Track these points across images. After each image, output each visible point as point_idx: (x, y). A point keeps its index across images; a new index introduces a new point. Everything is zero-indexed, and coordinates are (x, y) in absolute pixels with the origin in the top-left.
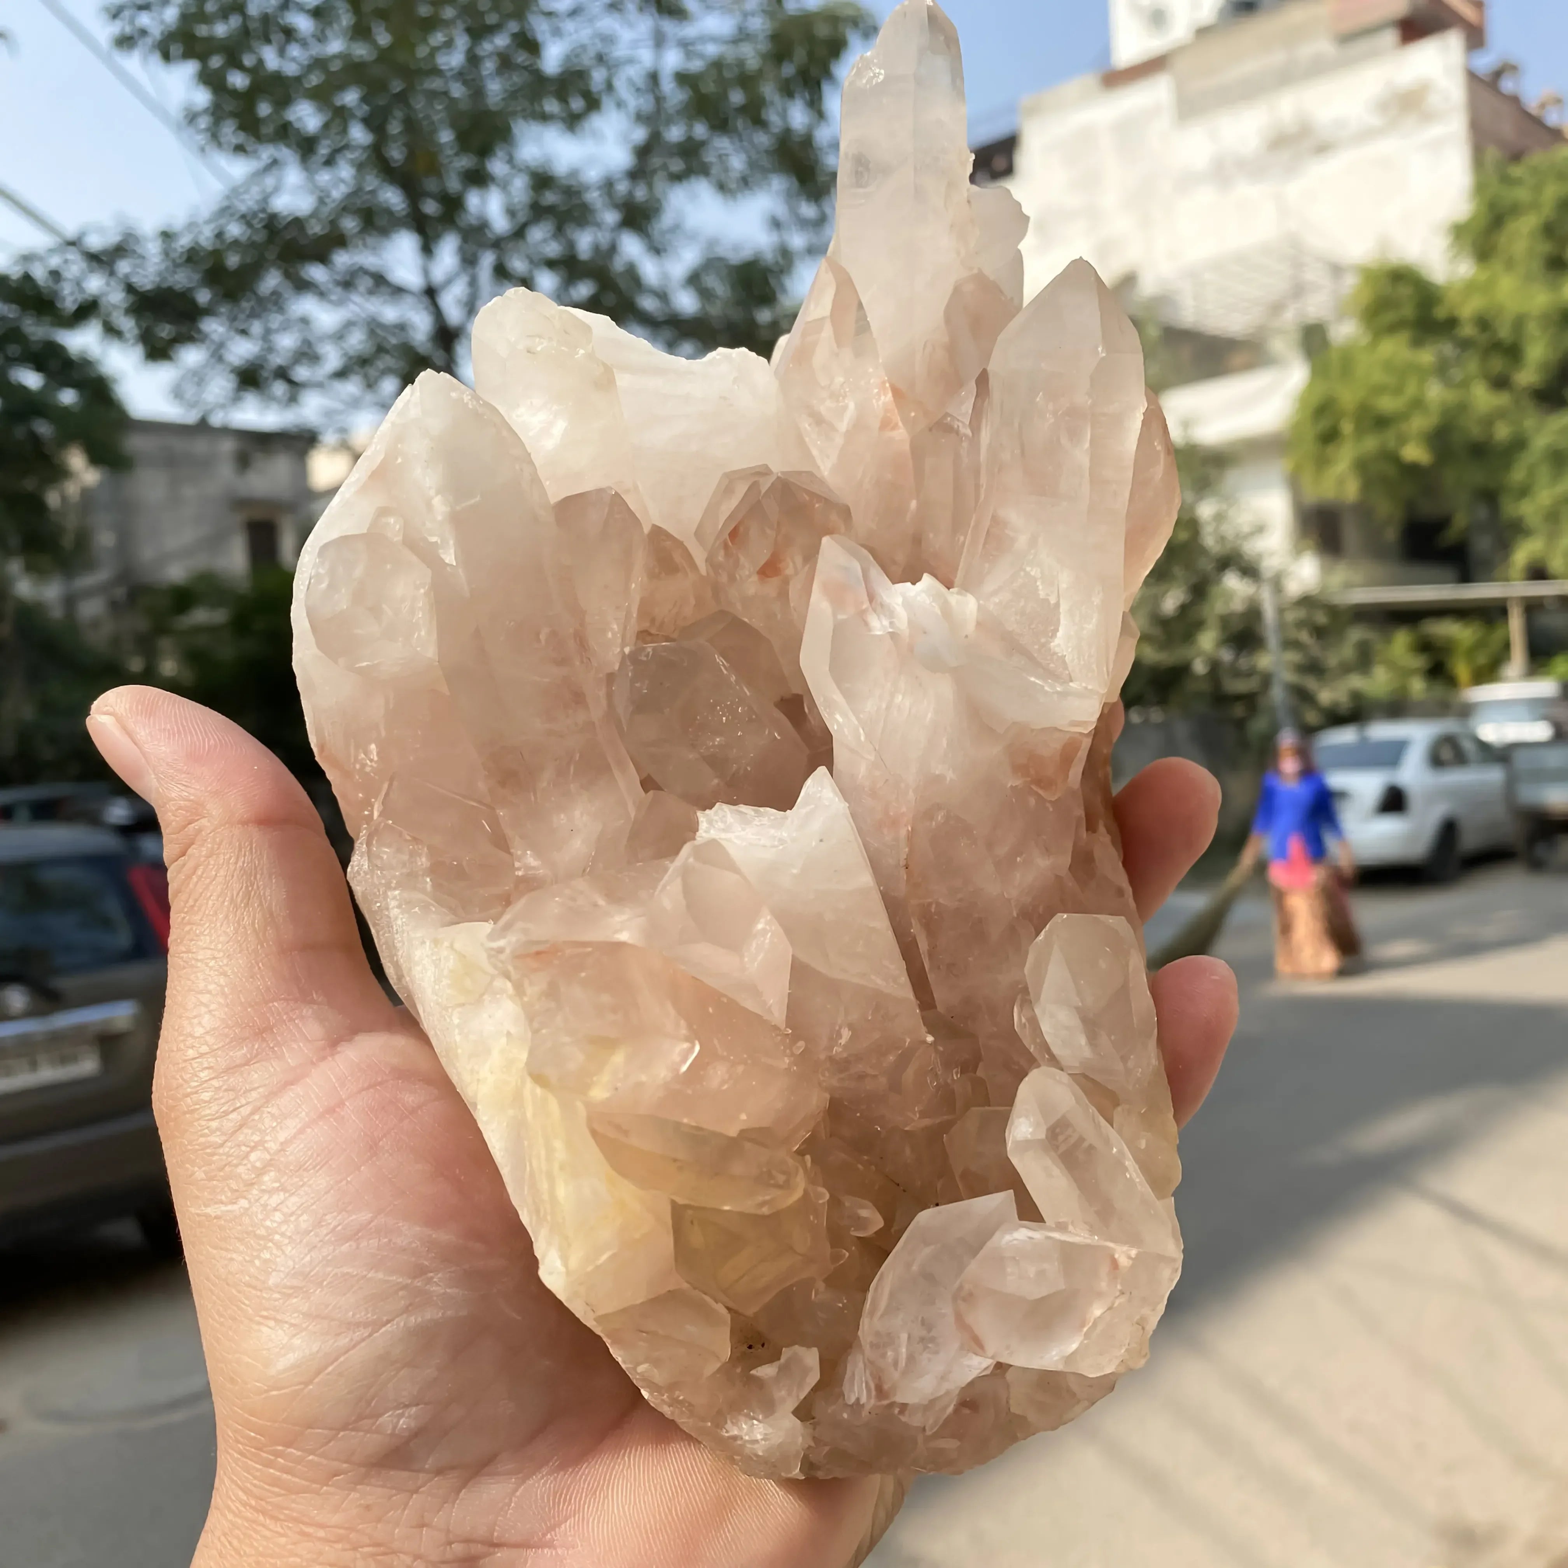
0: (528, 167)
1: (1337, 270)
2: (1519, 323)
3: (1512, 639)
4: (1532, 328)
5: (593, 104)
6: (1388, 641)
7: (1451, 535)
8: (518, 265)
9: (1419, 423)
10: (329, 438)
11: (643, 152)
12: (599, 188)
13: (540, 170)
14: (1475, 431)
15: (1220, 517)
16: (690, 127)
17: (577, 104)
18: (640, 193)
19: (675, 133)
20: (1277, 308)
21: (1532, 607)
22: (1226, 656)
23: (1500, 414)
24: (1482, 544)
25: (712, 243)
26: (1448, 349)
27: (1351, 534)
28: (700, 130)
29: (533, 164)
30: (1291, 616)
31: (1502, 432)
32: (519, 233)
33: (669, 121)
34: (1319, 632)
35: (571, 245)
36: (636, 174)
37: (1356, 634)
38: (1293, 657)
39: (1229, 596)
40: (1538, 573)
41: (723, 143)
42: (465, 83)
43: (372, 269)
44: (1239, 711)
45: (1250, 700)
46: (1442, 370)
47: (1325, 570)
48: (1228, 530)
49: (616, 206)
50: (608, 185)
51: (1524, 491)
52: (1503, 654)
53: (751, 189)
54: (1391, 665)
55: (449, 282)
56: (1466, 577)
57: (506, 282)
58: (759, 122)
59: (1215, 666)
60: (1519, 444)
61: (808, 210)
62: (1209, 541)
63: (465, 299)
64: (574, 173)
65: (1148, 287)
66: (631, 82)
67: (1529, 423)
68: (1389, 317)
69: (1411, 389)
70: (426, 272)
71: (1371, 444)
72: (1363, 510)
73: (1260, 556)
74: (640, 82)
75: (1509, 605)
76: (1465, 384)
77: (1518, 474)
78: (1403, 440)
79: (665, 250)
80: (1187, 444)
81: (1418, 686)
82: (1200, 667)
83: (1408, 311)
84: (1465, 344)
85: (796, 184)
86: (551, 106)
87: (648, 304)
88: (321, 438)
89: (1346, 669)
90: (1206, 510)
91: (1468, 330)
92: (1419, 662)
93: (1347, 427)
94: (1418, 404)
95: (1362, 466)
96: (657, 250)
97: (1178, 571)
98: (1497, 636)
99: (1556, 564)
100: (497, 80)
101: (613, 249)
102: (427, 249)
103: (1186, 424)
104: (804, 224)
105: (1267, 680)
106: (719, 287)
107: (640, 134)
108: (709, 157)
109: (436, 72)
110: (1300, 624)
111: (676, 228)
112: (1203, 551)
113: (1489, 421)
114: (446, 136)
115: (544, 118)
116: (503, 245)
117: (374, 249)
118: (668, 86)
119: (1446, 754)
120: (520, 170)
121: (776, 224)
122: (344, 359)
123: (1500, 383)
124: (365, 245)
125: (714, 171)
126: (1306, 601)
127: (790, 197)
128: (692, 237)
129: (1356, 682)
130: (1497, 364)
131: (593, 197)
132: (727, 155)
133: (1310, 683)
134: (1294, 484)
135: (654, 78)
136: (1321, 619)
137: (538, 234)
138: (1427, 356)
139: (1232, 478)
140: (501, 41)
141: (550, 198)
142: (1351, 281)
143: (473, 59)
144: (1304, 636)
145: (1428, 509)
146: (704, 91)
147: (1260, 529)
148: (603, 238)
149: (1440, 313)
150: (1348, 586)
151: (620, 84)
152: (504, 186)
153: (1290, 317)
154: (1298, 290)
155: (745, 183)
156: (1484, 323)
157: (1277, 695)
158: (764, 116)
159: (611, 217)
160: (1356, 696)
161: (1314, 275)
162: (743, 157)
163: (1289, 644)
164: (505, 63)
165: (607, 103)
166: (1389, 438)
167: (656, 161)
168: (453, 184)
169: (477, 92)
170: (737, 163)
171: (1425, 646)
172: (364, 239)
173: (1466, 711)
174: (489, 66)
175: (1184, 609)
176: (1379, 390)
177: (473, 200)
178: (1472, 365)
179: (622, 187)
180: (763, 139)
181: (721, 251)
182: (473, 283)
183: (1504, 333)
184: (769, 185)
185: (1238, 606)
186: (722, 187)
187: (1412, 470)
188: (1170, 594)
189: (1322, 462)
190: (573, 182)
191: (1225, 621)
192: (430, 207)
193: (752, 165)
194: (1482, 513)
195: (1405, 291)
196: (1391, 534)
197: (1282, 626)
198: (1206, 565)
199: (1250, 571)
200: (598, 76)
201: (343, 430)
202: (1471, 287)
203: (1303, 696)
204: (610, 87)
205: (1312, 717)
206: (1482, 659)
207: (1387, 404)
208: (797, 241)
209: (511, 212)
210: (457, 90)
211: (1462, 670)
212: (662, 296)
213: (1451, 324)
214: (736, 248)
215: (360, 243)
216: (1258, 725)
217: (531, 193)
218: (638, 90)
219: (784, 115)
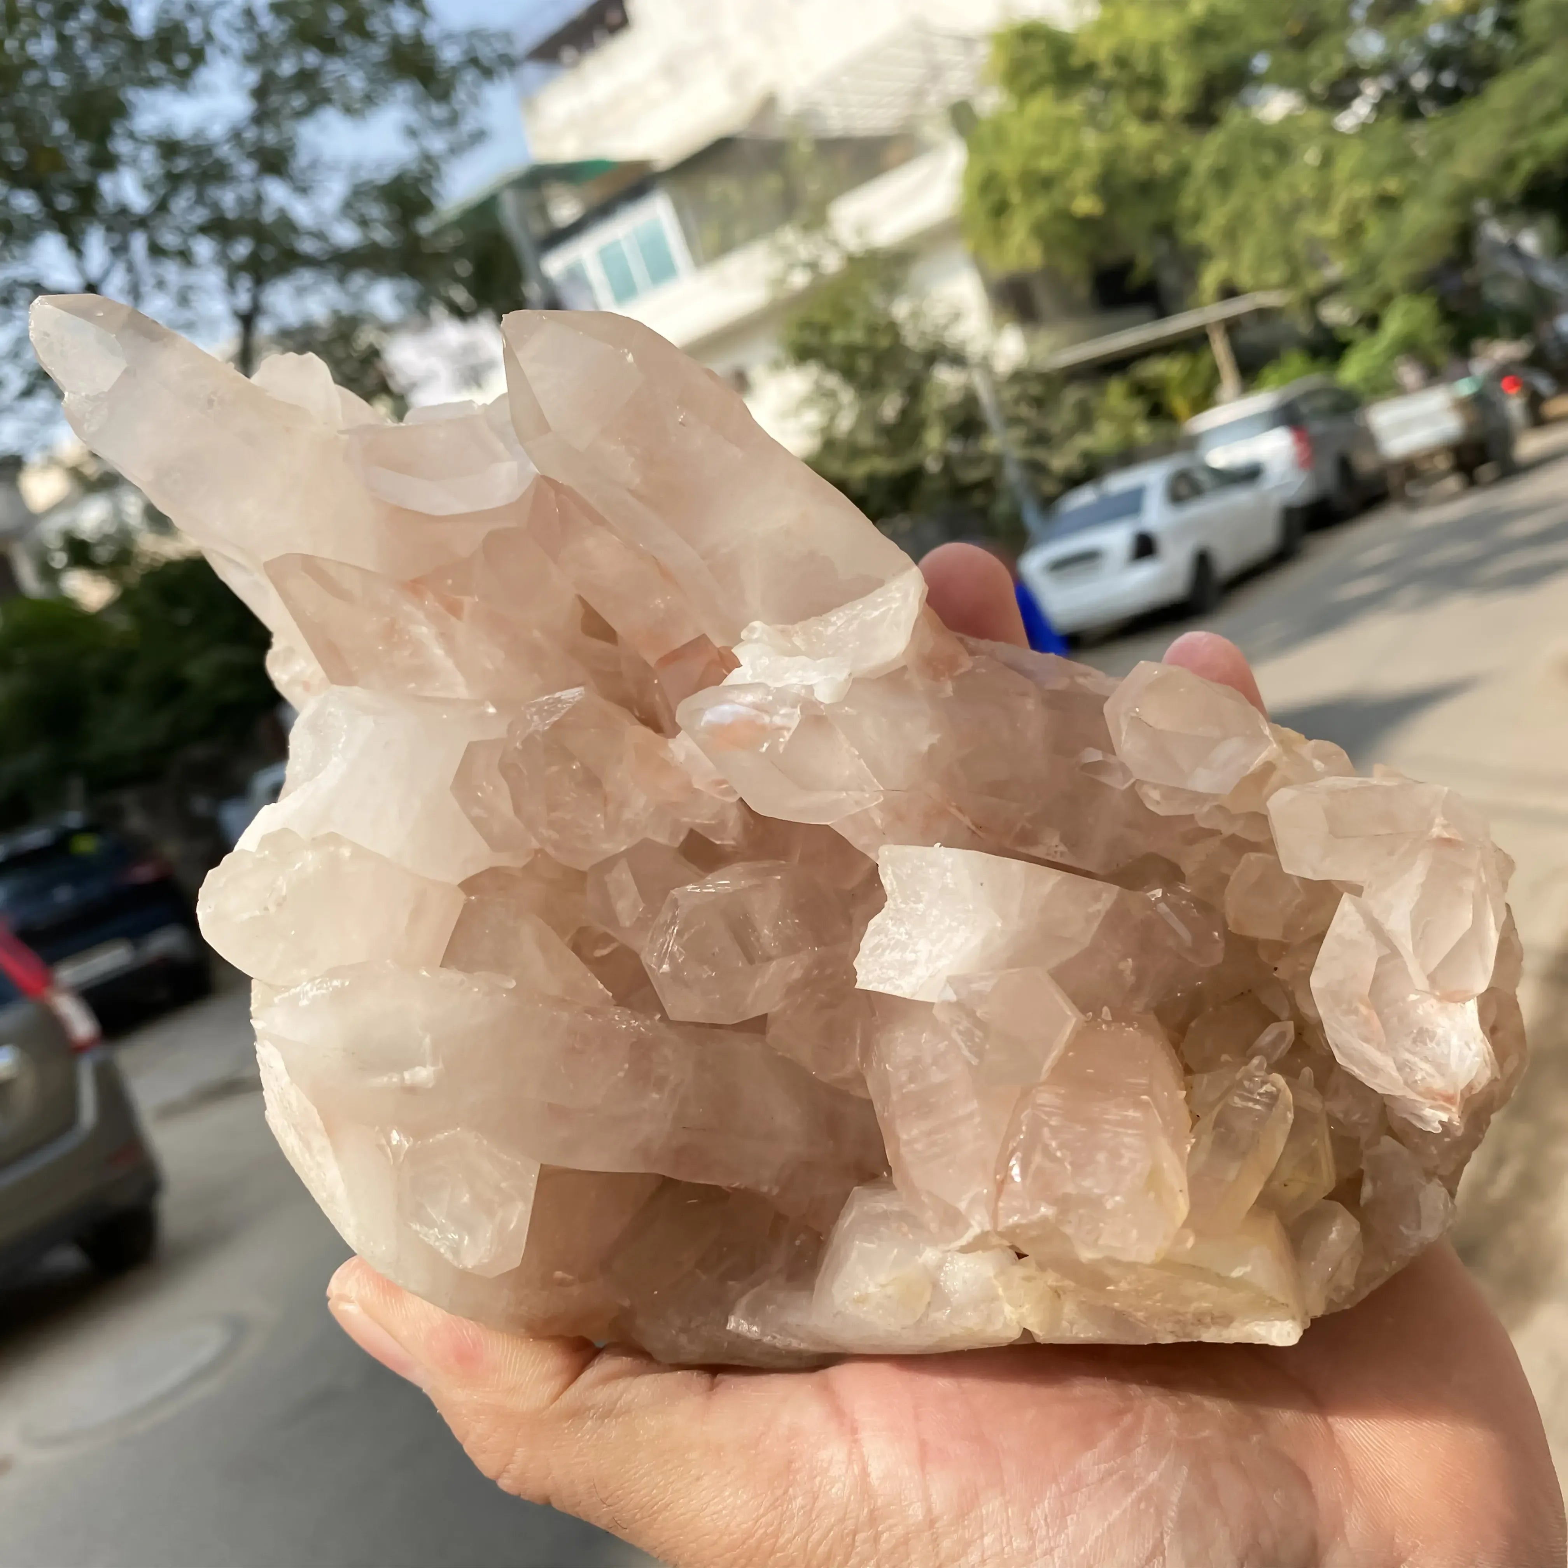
0: (150, 137)
1: (967, 42)
2: (1155, 50)
3: (1218, 363)
4: (1169, 55)
5: (198, 57)
6: (1103, 394)
7: (1138, 277)
8: (169, 239)
9: (1083, 176)
10: (35, 458)
11: (260, 93)
12: (228, 141)
13: (164, 138)
14: (1138, 171)
15: (915, 315)
16: (300, 58)
17: (182, 61)
18: (271, 137)
19: (287, 68)
20: (919, 94)
21: (1231, 326)
22: (955, 447)
23: (1157, 147)
24: (1169, 278)
25: (355, 168)
26: (1091, 95)
27: (1044, 300)
28: (312, 58)
29: (154, 133)
30: (1009, 394)
31: (1164, 164)
32: (162, 207)
33: (277, 56)
34: (1039, 403)
35: (215, 206)
36: (260, 118)
37: (1072, 395)
38: (1019, 433)
39: (944, 387)
40: (1229, 292)
41: (335, 67)
42: (65, 69)
43: (26, 280)
44: (978, 499)
45: (987, 486)
46: (1092, 117)
47: (1029, 341)
48: (927, 326)
49: (251, 155)
50: (236, 136)
51: (1197, 217)
52: (1214, 378)
53: (376, 104)
54: (1112, 417)
55: (106, 273)
56: (1162, 312)
57: (163, 259)
58: (367, 36)
59: (948, 462)
60: (1183, 171)
61: (438, 111)
62: (911, 339)
63: (127, 287)
64: (199, 133)
65: (789, 105)
66: (228, 24)
67: (1186, 150)
68: (1028, 78)
69: (1066, 144)
70: (81, 270)
71: (1041, 207)
72: (1050, 273)
73: (963, 342)
74: (240, 23)
75: (1208, 331)
76: (1115, 127)
77: (1187, 202)
78: (1071, 195)
79: (311, 187)
80: (867, 251)
81: (1142, 431)
82: (933, 466)
83: (1044, 67)
84: (1108, 87)
85: (421, 88)
86: (156, 69)
87: (307, 246)
88: (25, 459)
89: (1071, 432)
90: (901, 310)
91: (1107, 72)
92: (1136, 407)
93: (1015, 197)
94: (1077, 157)
95: (1039, 231)
96: (303, 189)
97: (890, 378)
98: (1204, 365)
99: (1244, 278)
100: (95, 55)
101: (259, 200)
102: (75, 245)
103: (860, 231)
104: (439, 125)
105: (998, 461)
106: (376, 211)
107: (252, 77)
108: (328, 82)
109: (31, 64)
110: (1017, 401)
111: (314, 165)
112: (907, 350)
113: (1147, 157)
114: (60, 127)
115: (151, 83)
116: (151, 224)
117: (25, 259)
118: (266, 21)
119: (1184, 489)
120: (144, 142)
121: (412, 133)
122: (26, 376)
123: (1150, 116)
124: (14, 257)
125: (335, 96)
126: (1018, 376)
127: (417, 103)
128: (333, 167)
129: (1084, 442)
130: (1143, 99)
131: (225, 151)
132: (344, 76)
133: (1039, 454)
134: (979, 263)
135: (249, 14)
136: (1035, 389)
137: (181, 202)
138: (1075, 107)
139: (918, 272)
140: (87, 16)
141: (182, 164)
142: (984, 51)
143: (64, 40)
144: (1024, 410)
145: (1111, 257)
146: (302, 16)
147: (956, 317)
148: (246, 190)
149: (1076, 61)
150: (1054, 349)
151: (219, 31)
152: (134, 162)
153: (934, 100)
154: (936, 72)
155: (370, 99)
156: (1121, 61)
157: (1012, 474)
158: (369, 28)
159: (247, 168)
160: (1086, 456)
161: (947, 53)
162: (360, 74)
163: (1013, 421)
164: (98, 39)
165: (211, 52)
166: (1057, 197)
167: (275, 100)
168: (82, 174)
169: (80, 74)
170: (357, 82)
171: (1140, 390)
172: (10, 251)
173: (1192, 443)
174: (82, 45)
175: (904, 413)
176: (1036, 152)
177: (106, 185)
178: (1119, 105)
179: (250, 134)
180: (377, 52)
181: (364, 175)
182: (131, 268)
183: (1142, 66)
184: (394, 96)
185: (953, 397)
186: (349, 110)
187: (1086, 223)
188: (886, 401)
189: (999, 235)
190: (200, 142)
191: (946, 414)
192: (64, 202)
193: (372, 80)
194: (1163, 247)
195: (1038, 49)
196: (1083, 290)
197: (1001, 405)
198: (914, 365)
199: (957, 359)
200: (194, 27)
201: (45, 447)
202: (1102, 27)
203: (1036, 468)
204: (209, 37)
205: (1049, 487)
206: (1196, 390)
207: (1047, 164)
208: (437, 144)
209: (148, 187)
210: (58, 79)
211: (1179, 403)
212: (320, 235)
213: (1088, 71)
214: (379, 166)
215: (7, 254)
216: (1002, 508)
217: (162, 162)
218: (238, 31)
219: (389, 23)
